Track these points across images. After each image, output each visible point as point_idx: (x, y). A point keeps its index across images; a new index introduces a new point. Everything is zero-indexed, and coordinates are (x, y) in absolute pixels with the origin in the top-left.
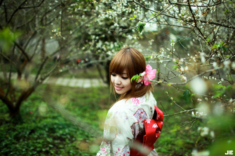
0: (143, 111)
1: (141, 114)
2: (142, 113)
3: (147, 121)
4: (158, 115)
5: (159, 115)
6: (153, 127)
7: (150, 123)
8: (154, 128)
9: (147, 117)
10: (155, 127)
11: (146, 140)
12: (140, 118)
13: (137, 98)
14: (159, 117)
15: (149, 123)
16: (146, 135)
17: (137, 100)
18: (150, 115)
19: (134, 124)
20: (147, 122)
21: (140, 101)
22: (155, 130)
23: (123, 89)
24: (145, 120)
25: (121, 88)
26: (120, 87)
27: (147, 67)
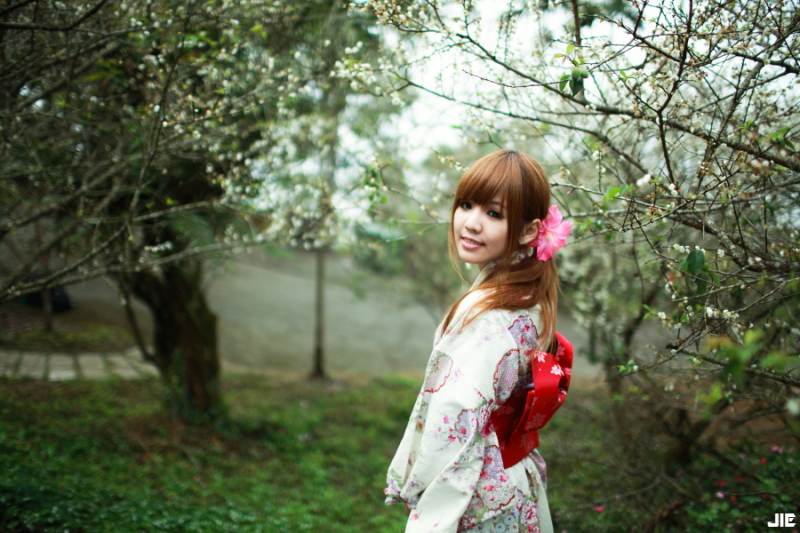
0: (530, 324)
1: (525, 329)
2: (527, 327)
3: (538, 354)
6: (552, 372)
8: (554, 374)
10: (556, 374)
11: (533, 404)
12: (522, 341)
14: (562, 353)
15: (541, 362)
16: (534, 391)
19: (508, 355)
20: (537, 357)
25: (478, 243)
26: (475, 242)
27: (551, 211)
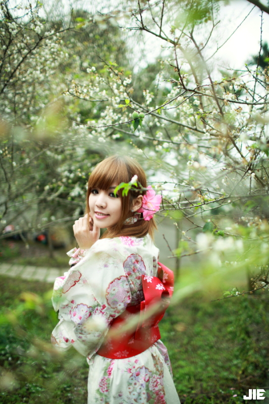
0: (139, 259)
1: (136, 263)
2: (137, 261)
3: (147, 278)
4: (164, 274)
5: (167, 275)
6: (157, 288)
7: (151, 282)
9: (146, 272)
10: (160, 289)
12: (134, 270)
13: (130, 238)
14: (166, 278)
15: (149, 282)
16: (144, 301)
17: (131, 240)
18: (151, 272)
19: (117, 279)
20: (146, 280)
21: (135, 243)
22: (161, 293)
23: (108, 218)
24: (143, 276)
25: (105, 215)
26: (103, 214)
